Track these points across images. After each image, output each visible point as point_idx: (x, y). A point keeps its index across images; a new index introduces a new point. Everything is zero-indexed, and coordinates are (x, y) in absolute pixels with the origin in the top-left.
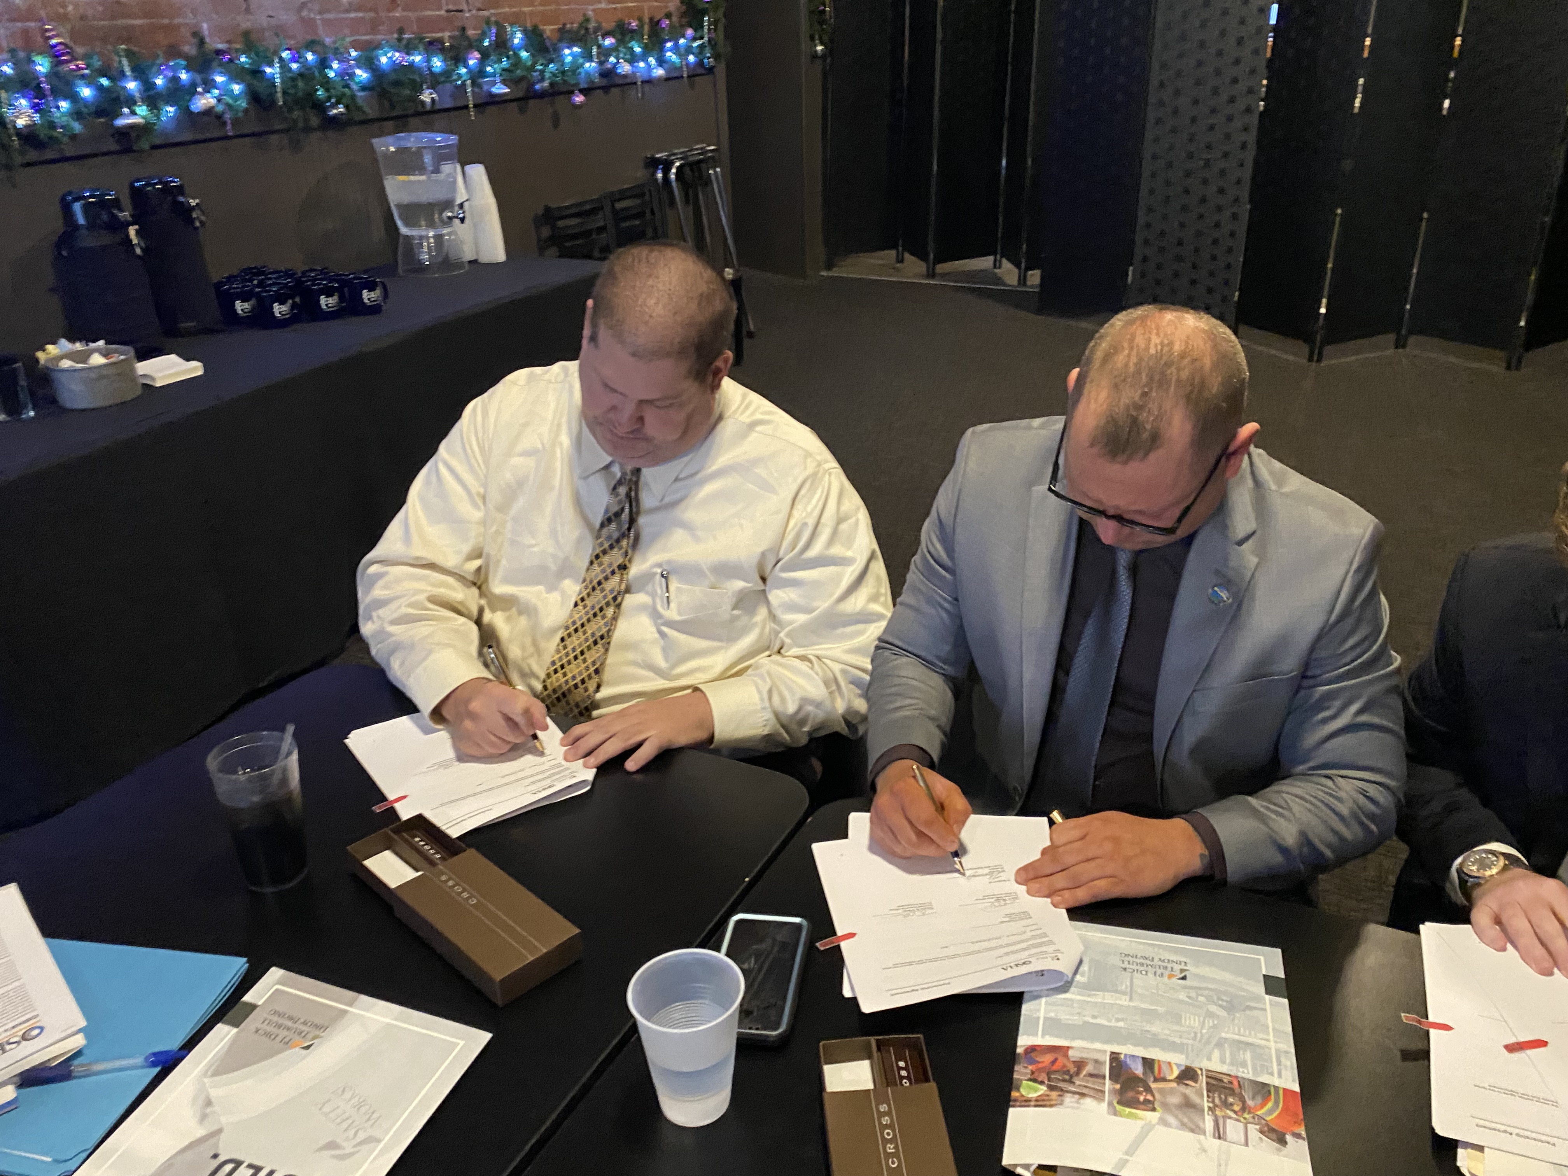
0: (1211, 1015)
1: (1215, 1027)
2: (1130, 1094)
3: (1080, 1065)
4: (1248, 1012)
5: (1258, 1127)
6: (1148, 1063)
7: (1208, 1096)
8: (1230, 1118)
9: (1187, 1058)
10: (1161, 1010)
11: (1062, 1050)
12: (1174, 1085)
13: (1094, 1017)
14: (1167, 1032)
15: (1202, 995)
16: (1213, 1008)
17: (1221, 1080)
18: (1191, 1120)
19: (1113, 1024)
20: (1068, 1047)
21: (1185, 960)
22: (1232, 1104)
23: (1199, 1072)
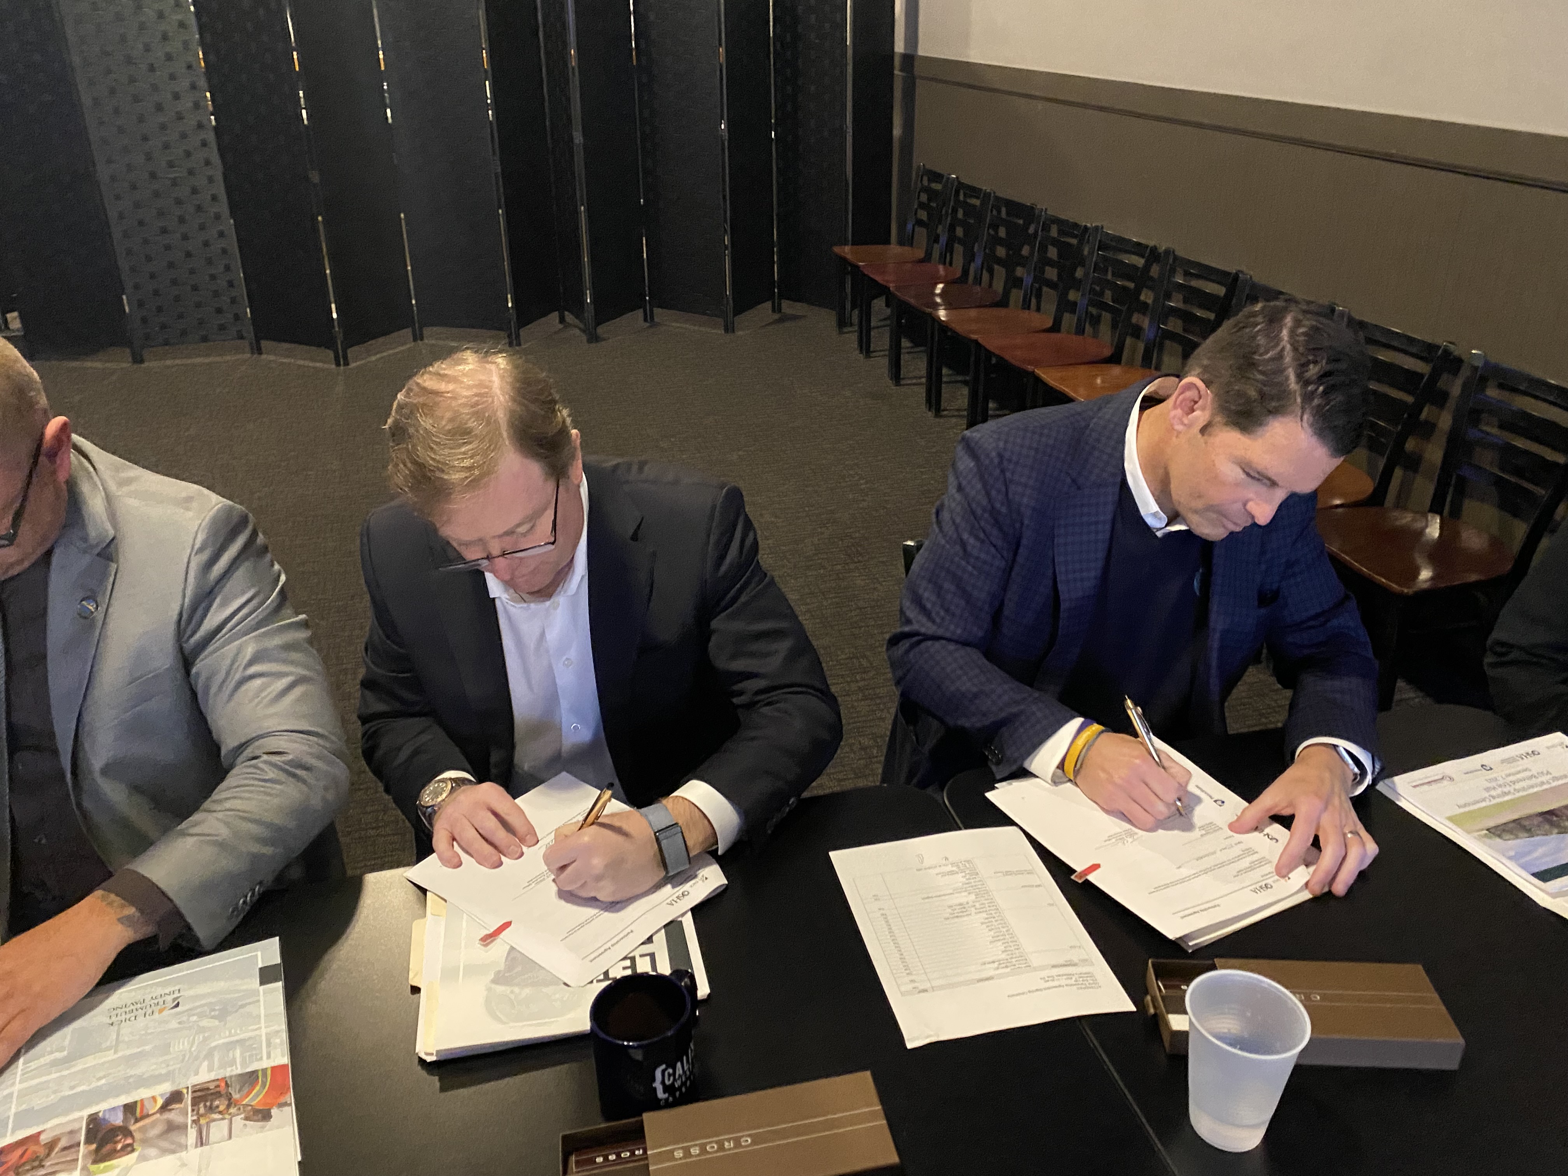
0: (202, 1030)
1: (205, 1039)
2: (109, 1147)
3: (51, 1146)
4: (242, 1010)
5: (243, 1116)
6: (129, 1108)
7: (193, 1110)
8: (214, 1120)
9: (173, 1082)
10: (147, 1048)
11: (35, 1138)
12: (158, 1115)
13: (72, 1088)
14: (154, 1067)
15: (194, 1015)
16: (205, 1023)
17: (208, 1089)
18: (173, 1143)
19: (94, 1085)
20: (39, 1133)
21: (177, 988)
22: (218, 1107)
23: (185, 1091)
